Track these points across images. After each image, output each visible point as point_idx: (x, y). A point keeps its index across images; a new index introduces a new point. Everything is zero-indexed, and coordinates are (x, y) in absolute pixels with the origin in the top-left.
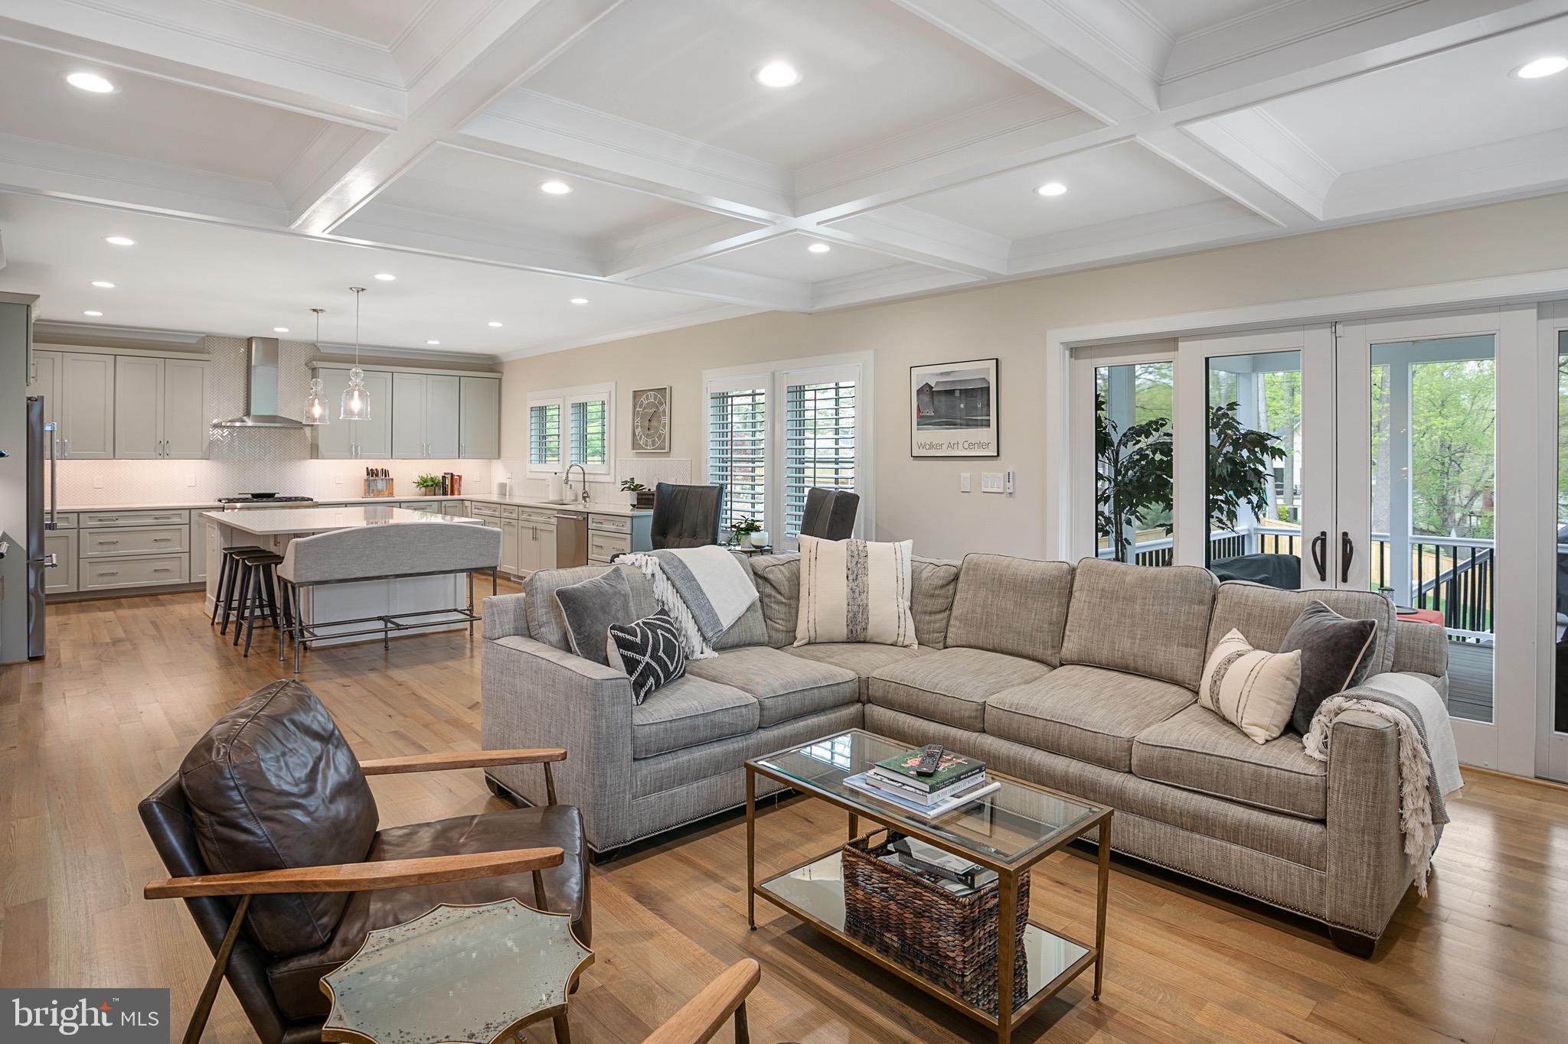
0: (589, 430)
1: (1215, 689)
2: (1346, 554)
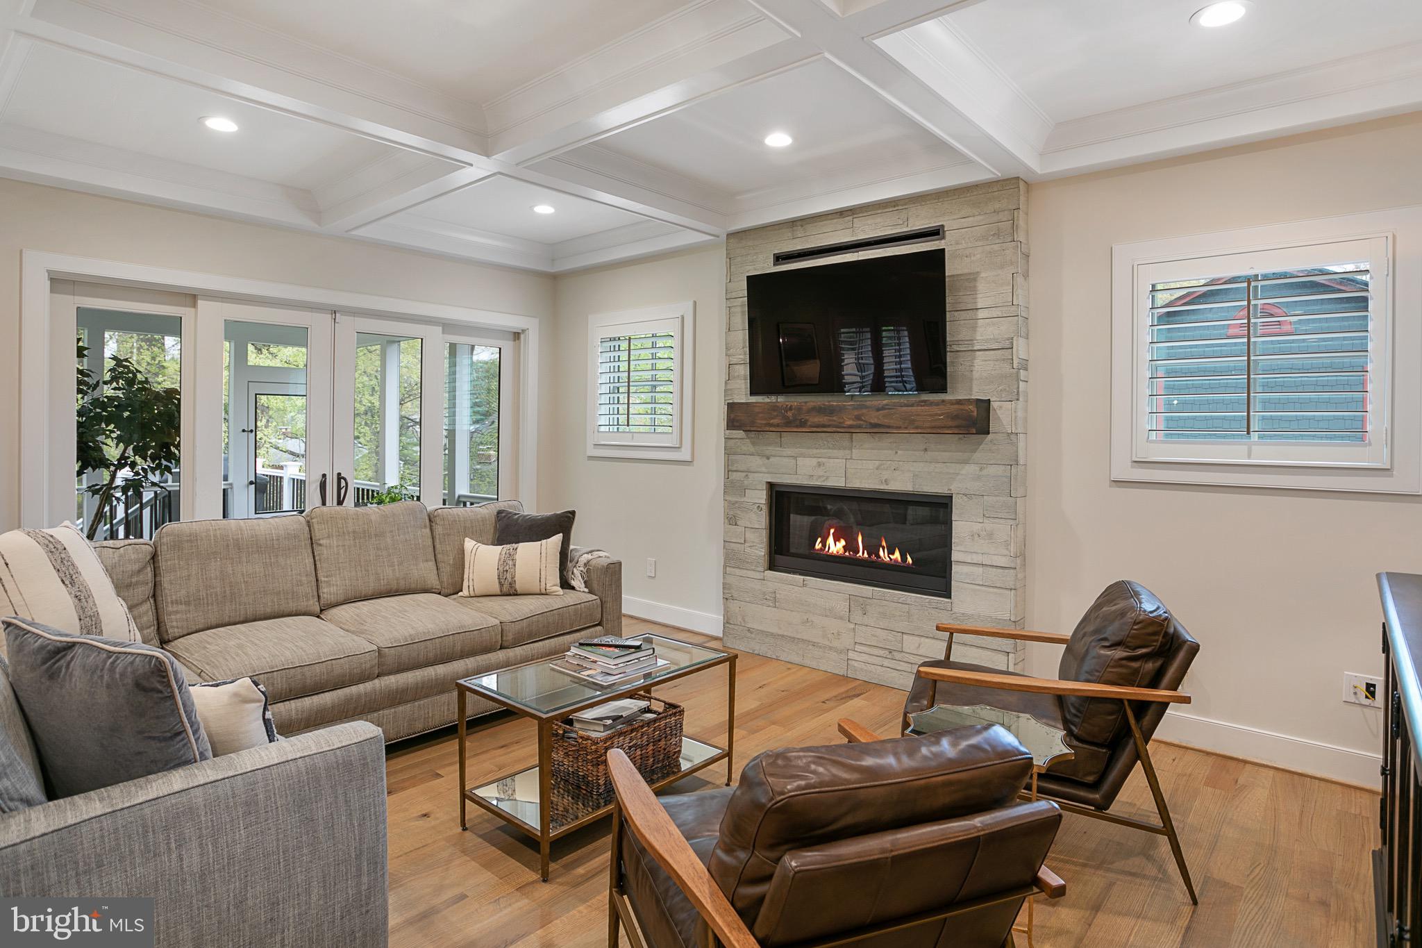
1: (509, 576)
2: (339, 489)
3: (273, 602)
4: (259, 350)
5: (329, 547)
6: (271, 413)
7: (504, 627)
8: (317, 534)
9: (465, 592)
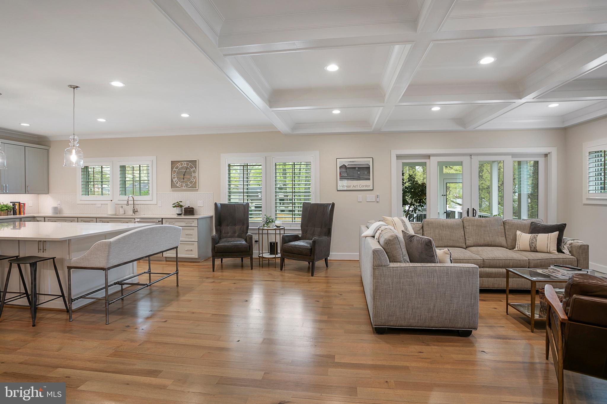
0: (127, 179)
1: (534, 245)
2: (473, 213)
3: (452, 243)
4: (446, 167)
5: (469, 229)
6: (451, 189)
7: (530, 261)
8: (465, 225)
9: (516, 249)
